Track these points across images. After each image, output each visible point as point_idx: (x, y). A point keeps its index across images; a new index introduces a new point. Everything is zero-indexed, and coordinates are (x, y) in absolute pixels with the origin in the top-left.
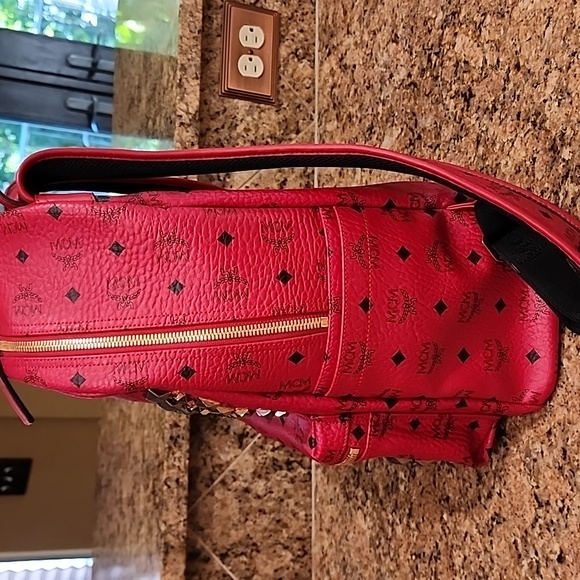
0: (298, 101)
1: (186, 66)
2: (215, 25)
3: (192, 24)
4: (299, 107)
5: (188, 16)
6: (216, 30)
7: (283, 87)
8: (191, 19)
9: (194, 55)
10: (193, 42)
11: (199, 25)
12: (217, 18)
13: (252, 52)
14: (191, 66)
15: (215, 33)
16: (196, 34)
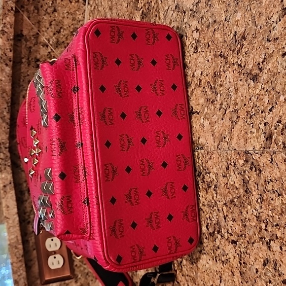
0: (86, 271)
1: (18, 280)
2: (31, 244)
3: (17, 253)
4: (87, 274)
5: (14, 249)
6: (32, 246)
7: (76, 265)
8: (16, 250)
9: (21, 272)
10: (20, 264)
11: (21, 252)
12: (31, 240)
13: (55, 252)
14: (20, 279)
15: (32, 249)
16: (21, 259)
